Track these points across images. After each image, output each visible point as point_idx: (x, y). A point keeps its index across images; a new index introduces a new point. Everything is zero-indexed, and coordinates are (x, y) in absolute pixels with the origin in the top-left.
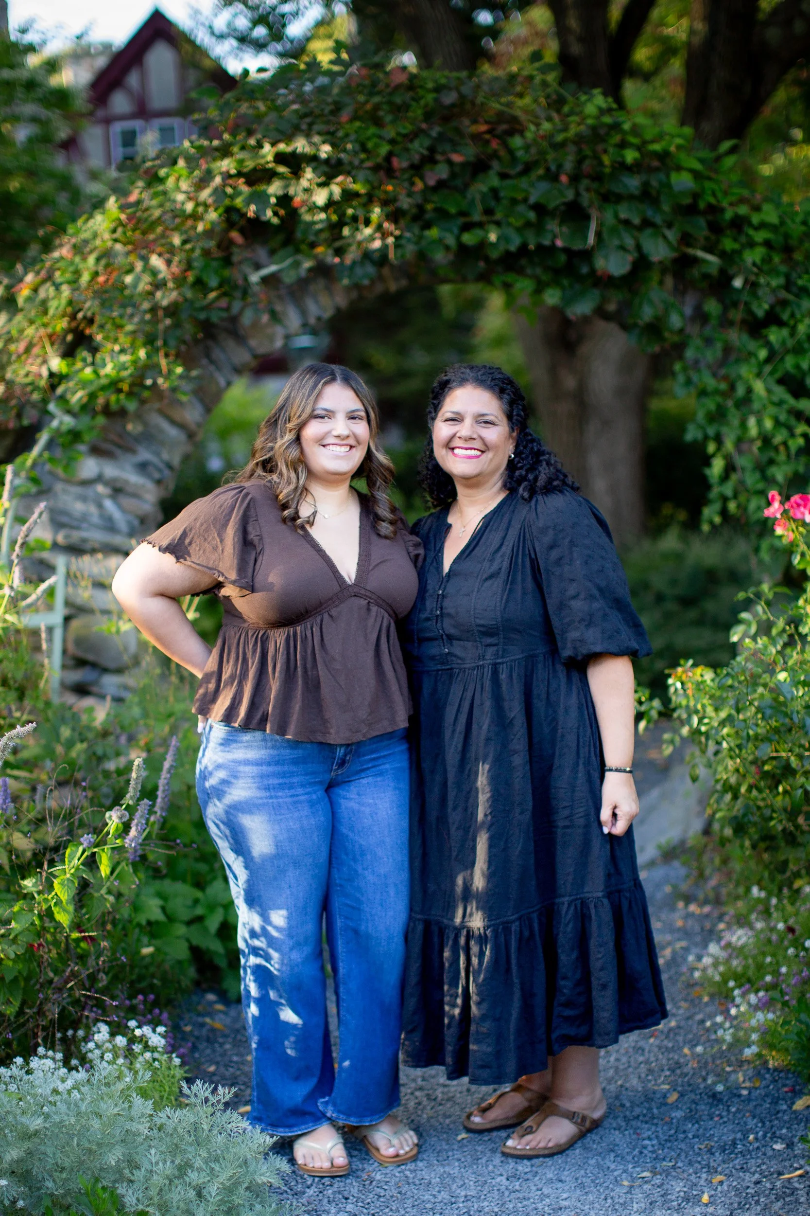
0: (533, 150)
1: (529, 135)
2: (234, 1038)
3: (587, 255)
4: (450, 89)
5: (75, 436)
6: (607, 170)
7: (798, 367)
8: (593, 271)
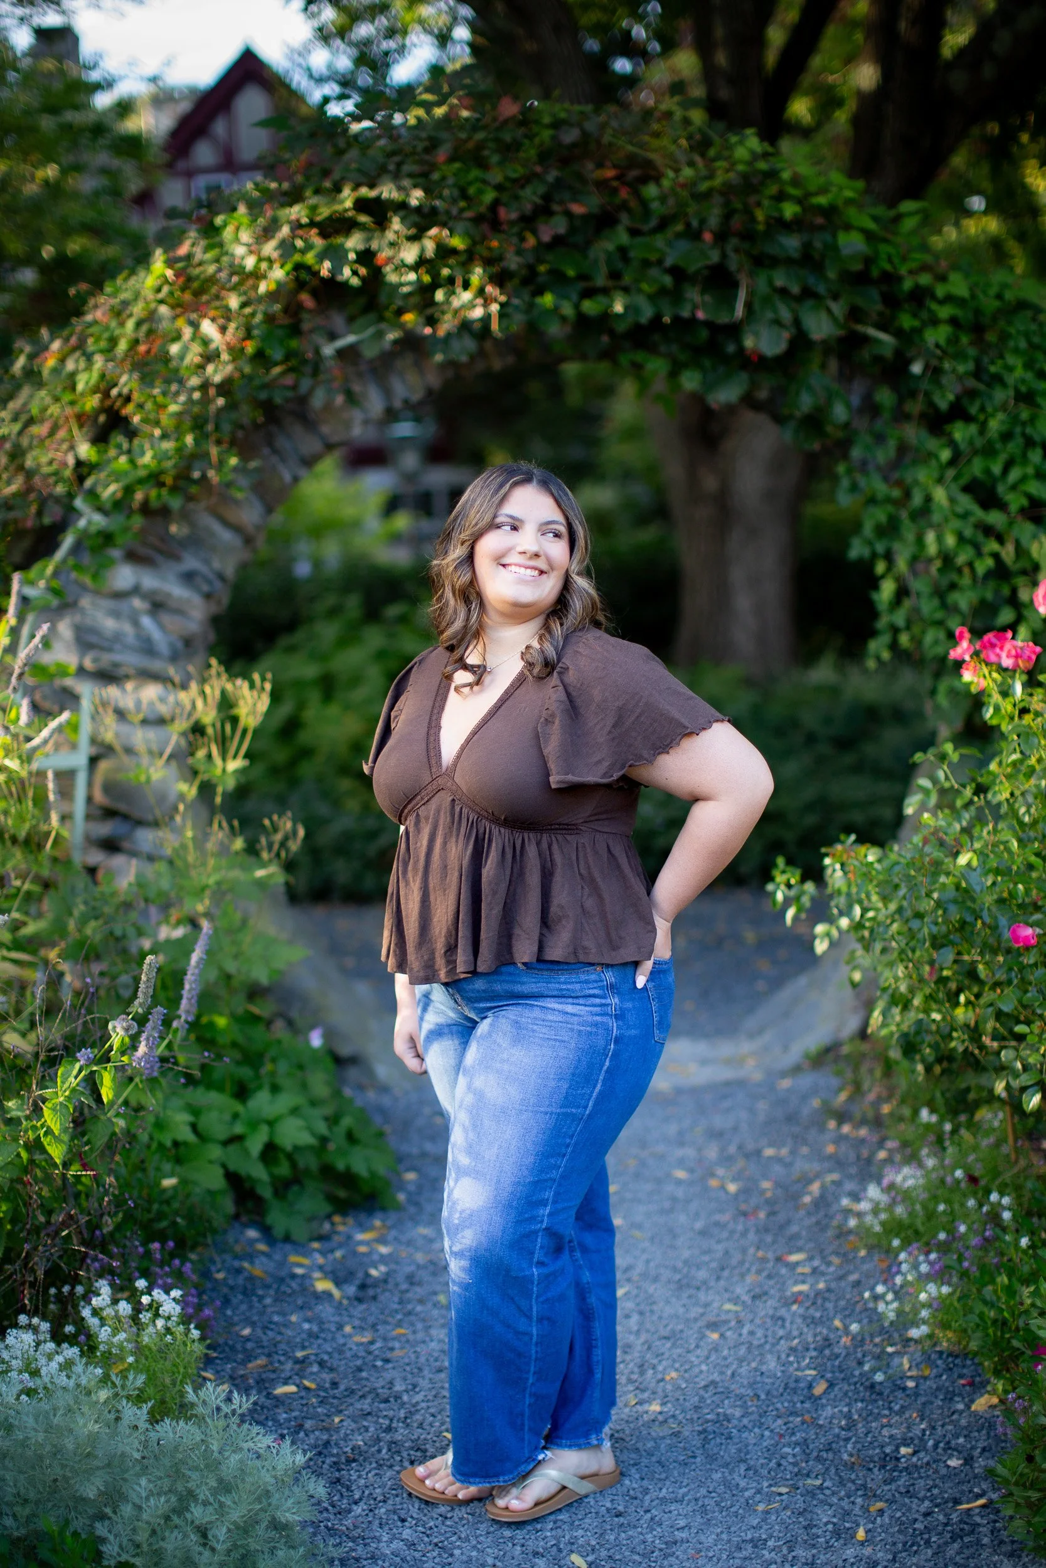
0: (671, 201)
1: (666, 183)
2: (277, 1290)
3: (734, 330)
4: (571, 125)
5: (107, 538)
6: (761, 227)
7: (988, 472)
8: (741, 350)
